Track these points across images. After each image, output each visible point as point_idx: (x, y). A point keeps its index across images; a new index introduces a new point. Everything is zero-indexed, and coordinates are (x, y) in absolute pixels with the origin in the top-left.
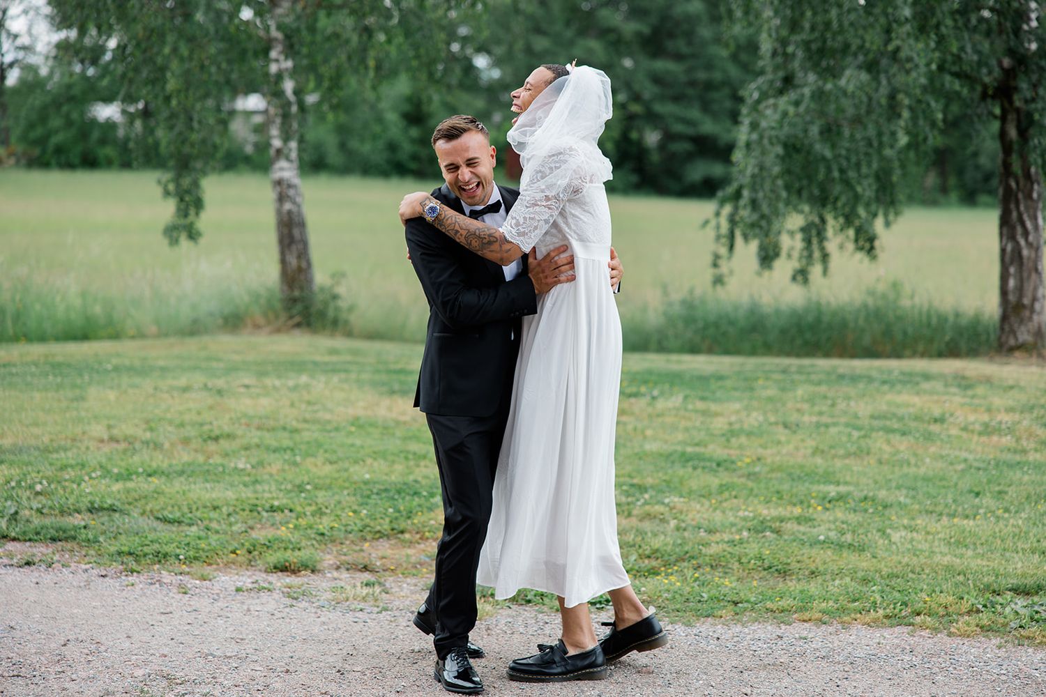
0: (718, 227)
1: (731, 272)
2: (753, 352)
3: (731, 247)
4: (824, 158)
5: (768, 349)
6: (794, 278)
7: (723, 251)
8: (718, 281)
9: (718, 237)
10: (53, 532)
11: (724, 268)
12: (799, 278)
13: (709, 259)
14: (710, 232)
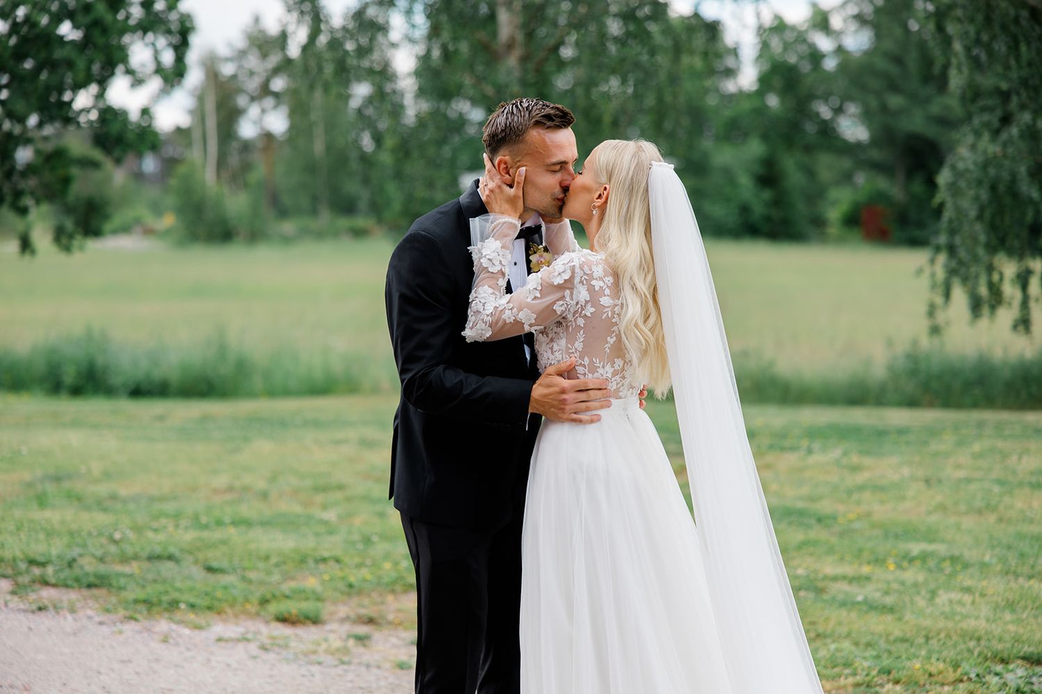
0: (933, 275)
1: (948, 323)
2: (975, 405)
3: (947, 295)
4: (1031, 200)
5: (989, 402)
6: (1015, 327)
7: (939, 300)
8: (935, 330)
9: (934, 286)
10: (92, 579)
11: (941, 317)
12: (1021, 328)
13: (923, 309)
14: (925, 281)
